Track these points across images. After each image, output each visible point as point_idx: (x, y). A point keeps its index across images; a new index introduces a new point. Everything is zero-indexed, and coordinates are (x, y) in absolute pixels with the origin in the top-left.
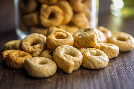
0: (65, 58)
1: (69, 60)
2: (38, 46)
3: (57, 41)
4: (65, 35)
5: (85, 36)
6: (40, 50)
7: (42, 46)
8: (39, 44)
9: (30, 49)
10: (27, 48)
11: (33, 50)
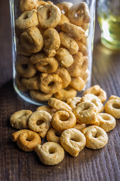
0: (71, 146)
1: (75, 147)
2: (44, 125)
3: (62, 125)
4: (68, 115)
5: (86, 115)
6: (46, 130)
7: (48, 125)
8: (45, 123)
9: (37, 130)
10: (34, 128)
11: (40, 130)
